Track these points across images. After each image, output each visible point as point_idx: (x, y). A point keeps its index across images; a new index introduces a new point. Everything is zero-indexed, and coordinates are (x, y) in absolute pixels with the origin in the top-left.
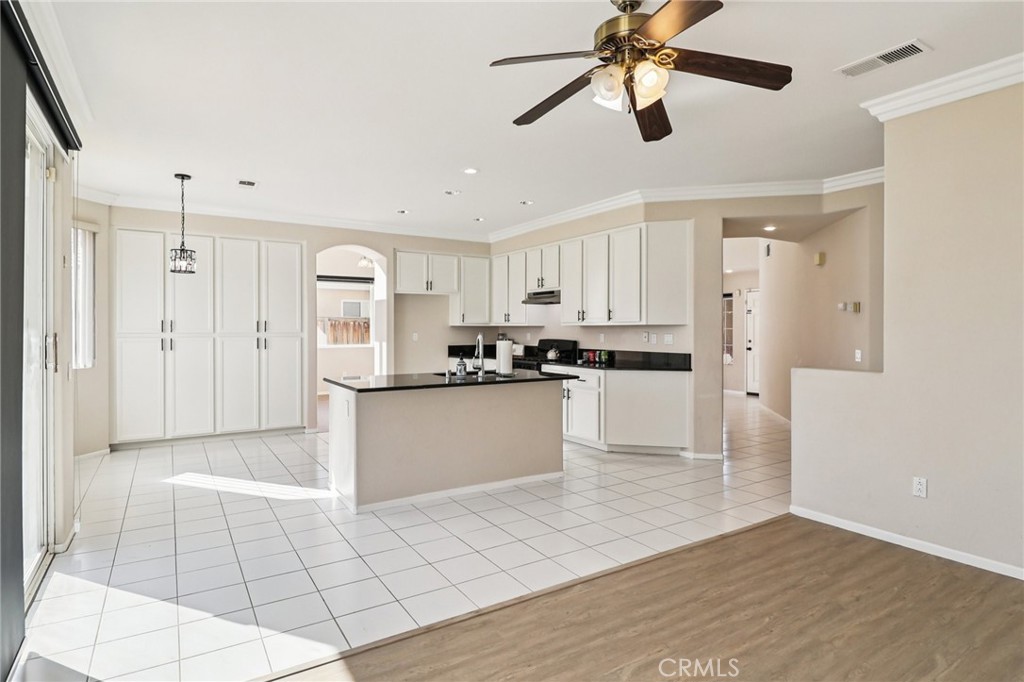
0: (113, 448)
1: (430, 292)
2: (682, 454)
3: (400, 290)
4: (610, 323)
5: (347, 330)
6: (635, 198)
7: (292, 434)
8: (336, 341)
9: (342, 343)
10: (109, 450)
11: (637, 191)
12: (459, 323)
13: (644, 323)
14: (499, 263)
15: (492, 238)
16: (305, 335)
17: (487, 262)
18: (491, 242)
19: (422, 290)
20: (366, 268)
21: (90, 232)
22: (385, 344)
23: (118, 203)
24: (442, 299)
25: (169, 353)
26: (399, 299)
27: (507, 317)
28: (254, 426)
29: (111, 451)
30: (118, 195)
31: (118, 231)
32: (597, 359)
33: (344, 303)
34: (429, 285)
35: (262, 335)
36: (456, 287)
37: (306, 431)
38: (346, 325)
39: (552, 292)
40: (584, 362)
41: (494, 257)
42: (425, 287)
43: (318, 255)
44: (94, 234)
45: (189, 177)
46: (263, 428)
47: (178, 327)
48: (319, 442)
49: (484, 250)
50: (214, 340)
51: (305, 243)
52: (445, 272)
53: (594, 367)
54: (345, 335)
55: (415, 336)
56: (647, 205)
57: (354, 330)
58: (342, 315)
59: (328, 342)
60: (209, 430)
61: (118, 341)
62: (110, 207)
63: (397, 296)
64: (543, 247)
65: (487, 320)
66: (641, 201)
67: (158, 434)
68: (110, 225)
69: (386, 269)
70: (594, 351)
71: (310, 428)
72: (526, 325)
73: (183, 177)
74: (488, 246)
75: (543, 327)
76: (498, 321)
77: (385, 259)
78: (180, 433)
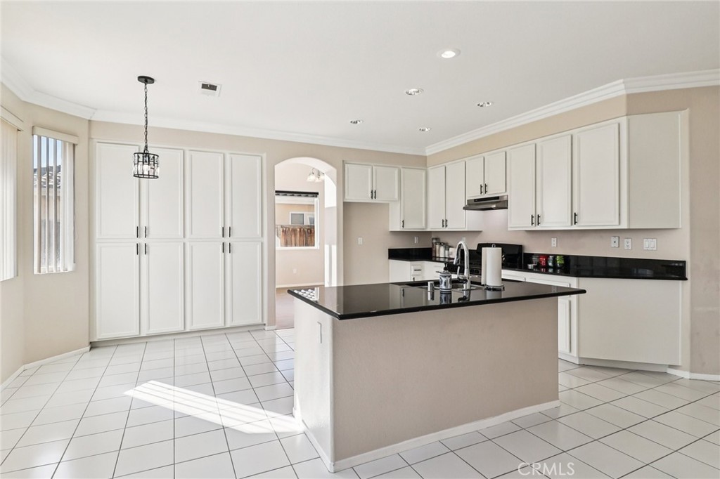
0: (93, 346)
1: (374, 201)
2: (671, 371)
3: (349, 198)
4: (575, 227)
5: (295, 235)
6: (617, 89)
7: (253, 331)
8: (286, 244)
9: (291, 245)
10: (88, 348)
11: (621, 81)
12: (398, 228)
13: (624, 226)
14: (435, 174)
15: (428, 152)
16: (265, 240)
17: (424, 174)
18: (427, 154)
19: (367, 198)
20: (313, 183)
21: (70, 143)
22: (334, 248)
23: (96, 117)
24: (384, 206)
25: (144, 257)
26: (347, 207)
27: (445, 223)
28: (220, 324)
29: (91, 348)
30: (96, 109)
31: (98, 144)
32: (550, 264)
33: (292, 214)
34: (374, 194)
35: (227, 240)
36: (396, 196)
37: (266, 328)
38: (294, 231)
39: (498, 198)
40: (535, 267)
41: (429, 169)
42: (370, 195)
43: (276, 166)
44: (74, 145)
45: (152, 80)
46: (228, 326)
47: (152, 232)
48: (278, 341)
49: (421, 162)
50: (184, 244)
51: (264, 155)
52: (387, 183)
53: (547, 272)
54: (293, 238)
55: (360, 241)
56: (629, 96)
57: (300, 235)
58: (290, 224)
59: (281, 246)
60: (180, 328)
61: (97, 247)
62: (90, 121)
63: (345, 204)
64: (485, 155)
65: (424, 226)
66: (624, 92)
67: (134, 332)
68: (90, 139)
69: (335, 180)
70: (547, 256)
71: (269, 324)
72: (466, 230)
73: (146, 80)
74: (425, 158)
75: (481, 232)
76: (434, 226)
77: (334, 171)
78: (153, 331)
